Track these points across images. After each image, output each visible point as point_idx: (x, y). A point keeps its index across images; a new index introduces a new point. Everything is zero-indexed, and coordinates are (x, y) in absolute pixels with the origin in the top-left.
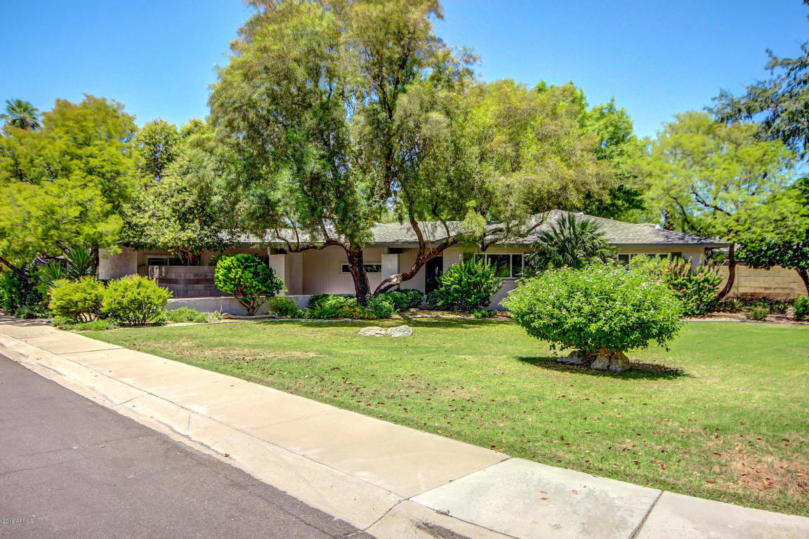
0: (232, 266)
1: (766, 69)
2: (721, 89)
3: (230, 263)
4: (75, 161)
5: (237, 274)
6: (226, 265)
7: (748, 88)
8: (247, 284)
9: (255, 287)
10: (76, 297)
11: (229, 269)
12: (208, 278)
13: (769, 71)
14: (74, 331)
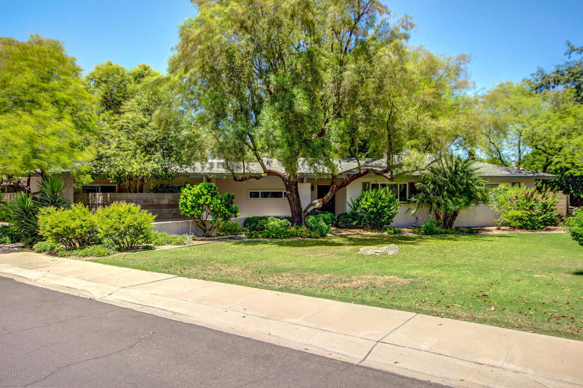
0: (201, 193)
1: (566, 54)
2: (538, 68)
3: (200, 190)
4: (43, 94)
5: (207, 199)
6: (196, 192)
7: (556, 66)
8: (216, 209)
9: (222, 212)
10: (73, 225)
11: (198, 196)
12: (155, 203)
13: (568, 55)
14: (71, 257)
